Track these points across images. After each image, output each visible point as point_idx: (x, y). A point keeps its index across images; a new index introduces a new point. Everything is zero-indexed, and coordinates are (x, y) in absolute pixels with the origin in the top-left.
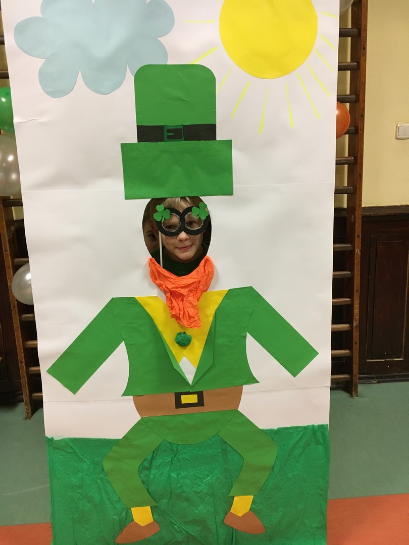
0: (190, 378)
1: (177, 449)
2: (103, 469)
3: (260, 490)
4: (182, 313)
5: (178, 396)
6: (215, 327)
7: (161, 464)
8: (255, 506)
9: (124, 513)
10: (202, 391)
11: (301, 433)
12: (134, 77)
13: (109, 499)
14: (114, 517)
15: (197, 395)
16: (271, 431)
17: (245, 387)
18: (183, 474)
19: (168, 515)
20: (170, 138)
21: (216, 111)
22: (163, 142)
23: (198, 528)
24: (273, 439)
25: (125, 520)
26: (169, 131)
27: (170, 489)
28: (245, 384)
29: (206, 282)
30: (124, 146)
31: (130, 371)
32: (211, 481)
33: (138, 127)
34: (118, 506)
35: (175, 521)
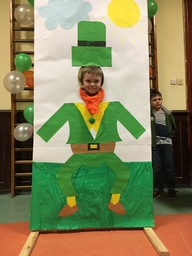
0: (94, 137)
1: (88, 169)
2: (56, 178)
3: (123, 191)
4: (92, 108)
5: (89, 145)
6: (105, 117)
7: (80, 176)
8: (121, 200)
9: (63, 200)
10: (99, 143)
11: (140, 165)
12: (77, 25)
13: (57, 192)
14: (59, 201)
15: (97, 145)
16: (128, 163)
17: (116, 142)
18: (90, 181)
19: (83, 202)
20: (89, 45)
21: (106, 37)
22: (87, 47)
23: (96, 210)
24: (128, 167)
25: (64, 203)
26: (89, 43)
27: (84, 188)
28: (117, 141)
29: (101, 98)
30: (72, 47)
31: (70, 133)
32: (102, 185)
33: (78, 41)
34: (61, 196)
35: (86, 206)
